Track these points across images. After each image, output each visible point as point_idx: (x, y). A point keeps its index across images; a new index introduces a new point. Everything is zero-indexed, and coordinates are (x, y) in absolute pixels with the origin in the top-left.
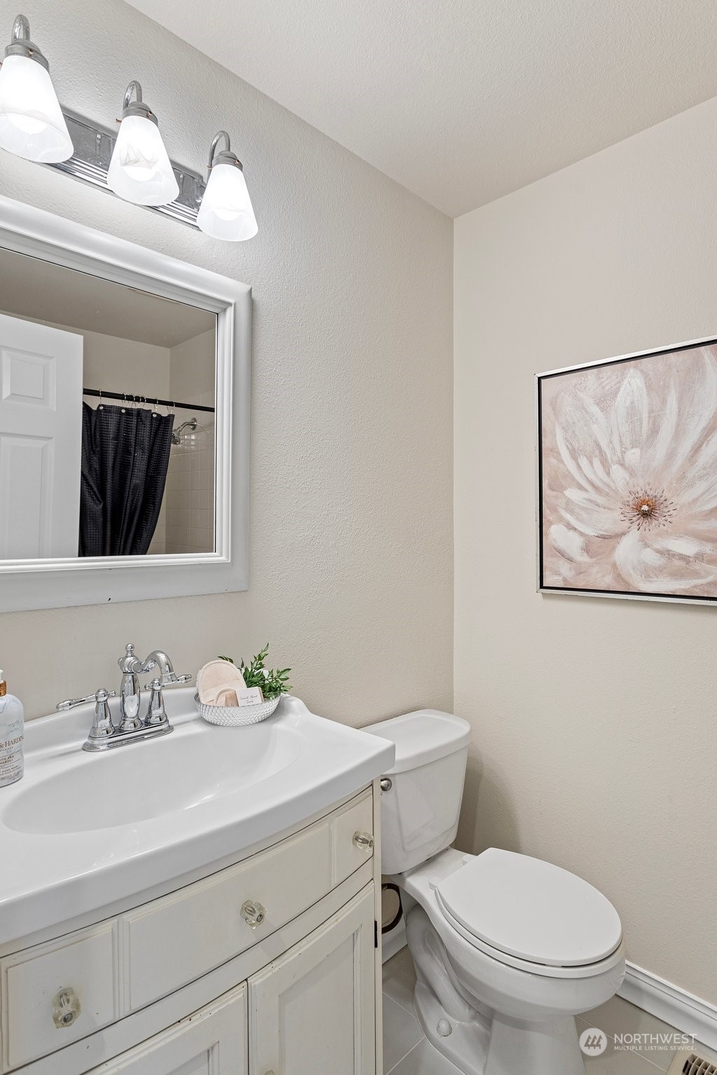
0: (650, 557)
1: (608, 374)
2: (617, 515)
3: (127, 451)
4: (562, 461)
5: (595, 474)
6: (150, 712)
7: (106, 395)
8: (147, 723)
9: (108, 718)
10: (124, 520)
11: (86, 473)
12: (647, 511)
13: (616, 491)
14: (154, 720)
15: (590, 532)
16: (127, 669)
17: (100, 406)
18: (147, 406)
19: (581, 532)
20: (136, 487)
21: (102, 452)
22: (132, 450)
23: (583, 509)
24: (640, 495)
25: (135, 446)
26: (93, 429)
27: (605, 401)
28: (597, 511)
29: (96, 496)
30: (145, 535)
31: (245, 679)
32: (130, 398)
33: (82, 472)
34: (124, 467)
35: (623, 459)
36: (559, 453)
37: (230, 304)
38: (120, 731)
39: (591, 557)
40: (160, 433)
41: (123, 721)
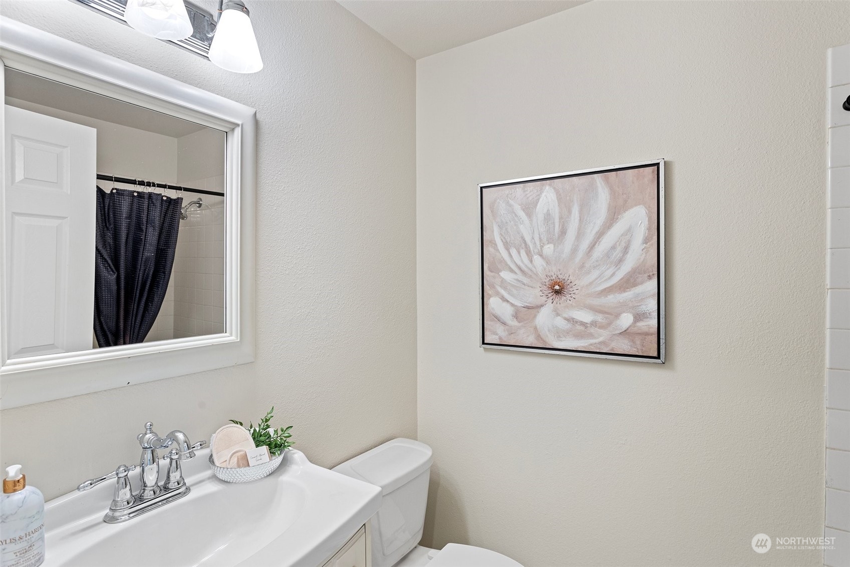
0: (560, 322)
1: (531, 189)
2: (537, 292)
3: (139, 228)
4: (498, 250)
5: (522, 261)
6: (168, 477)
7: (118, 180)
8: (166, 488)
9: (128, 487)
10: (137, 287)
11: (100, 248)
12: (558, 290)
13: (536, 275)
14: (172, 485)
15: (518, 303)
16: (146, 445)
17: (113, 189)
18: (158, 191)
19: (512, 304)
20: (147, 259)
21: (115, 229)
22: (144, 228)
23: (513, 286)
24: (554, 278)
25: (147, 224)
26: (106, 210)
27: (529, 209)
28: (523, 288)
29: (110, 268)
30: (156, 299)
31: (254, 439)
32: (141, 183)
33: (96, 247)
34: (137, 243)
35: (542, 251)
36: (496, 245)
37: (238, 125)
38: (139, 499)
39: (519, 322)
40: (170, 212)
41: (142, 491)
